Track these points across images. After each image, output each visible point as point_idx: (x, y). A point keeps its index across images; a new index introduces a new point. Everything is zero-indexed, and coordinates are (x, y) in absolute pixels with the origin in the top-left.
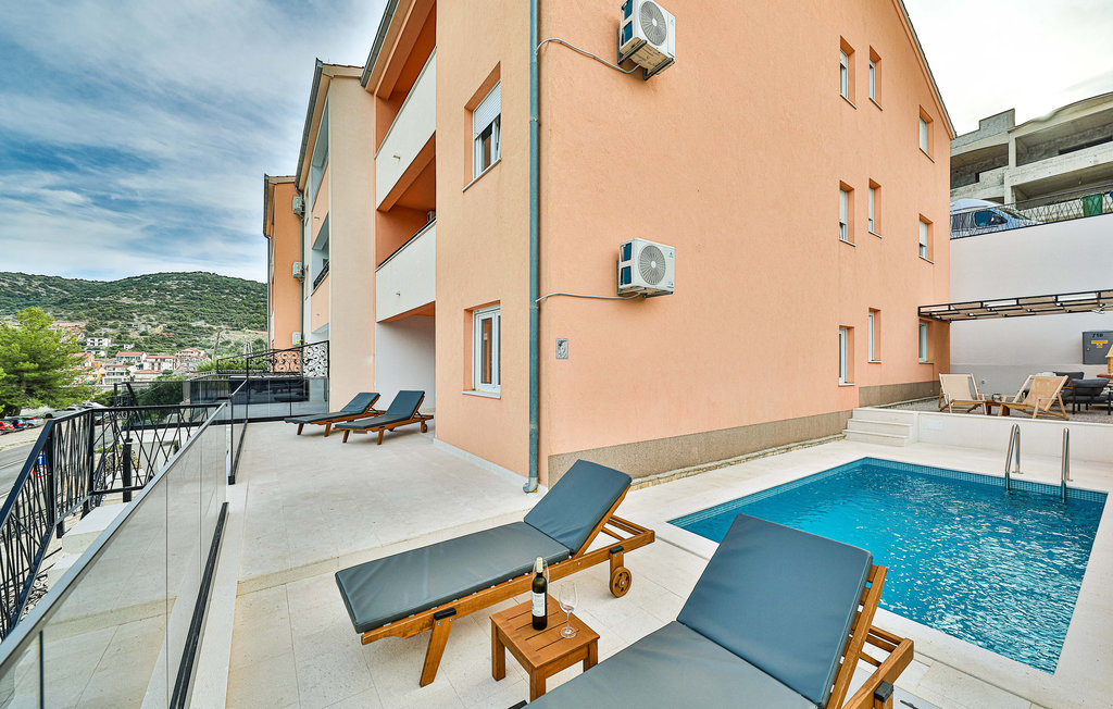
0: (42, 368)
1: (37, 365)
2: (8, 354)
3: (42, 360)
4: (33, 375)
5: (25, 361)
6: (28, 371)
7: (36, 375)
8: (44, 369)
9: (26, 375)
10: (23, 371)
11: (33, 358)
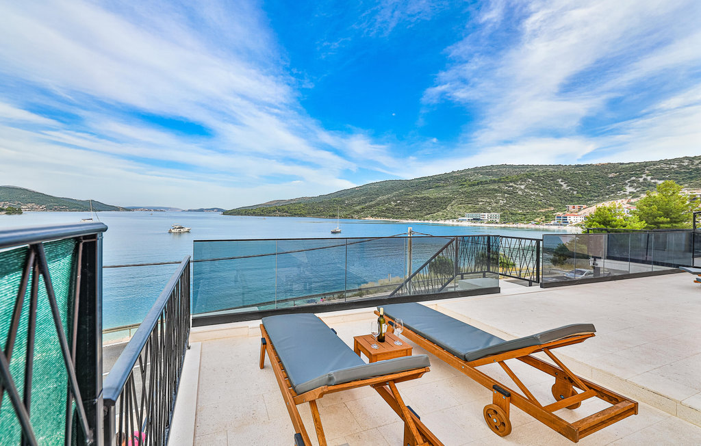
0: (673, 221)
1: (669, 219)
2: (650, 211)
3: (673, 216)
4: (666, 225)
5: (660, 217)
6: (663, 223)
7: (669, 226)
8: (675, 222)
9: (661, 225)
10: (660, 223)
11: (667, 214)
